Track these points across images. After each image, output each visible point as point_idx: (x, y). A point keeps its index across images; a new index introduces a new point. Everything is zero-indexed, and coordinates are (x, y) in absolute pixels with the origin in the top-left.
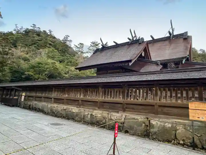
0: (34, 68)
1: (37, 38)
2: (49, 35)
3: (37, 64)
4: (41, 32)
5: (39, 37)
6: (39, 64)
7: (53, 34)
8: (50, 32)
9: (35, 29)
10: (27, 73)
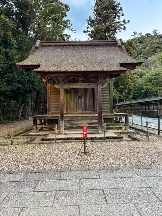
0: (151, 81)
1: (141, 46)
2: (154, 37)
3: (154, 76)
4: (143, 37)
5: (142, 44)
6: (156, 75)
7: (158, 33)
8: (155, 31)
9: (137, 37)
10: (146, 87)
